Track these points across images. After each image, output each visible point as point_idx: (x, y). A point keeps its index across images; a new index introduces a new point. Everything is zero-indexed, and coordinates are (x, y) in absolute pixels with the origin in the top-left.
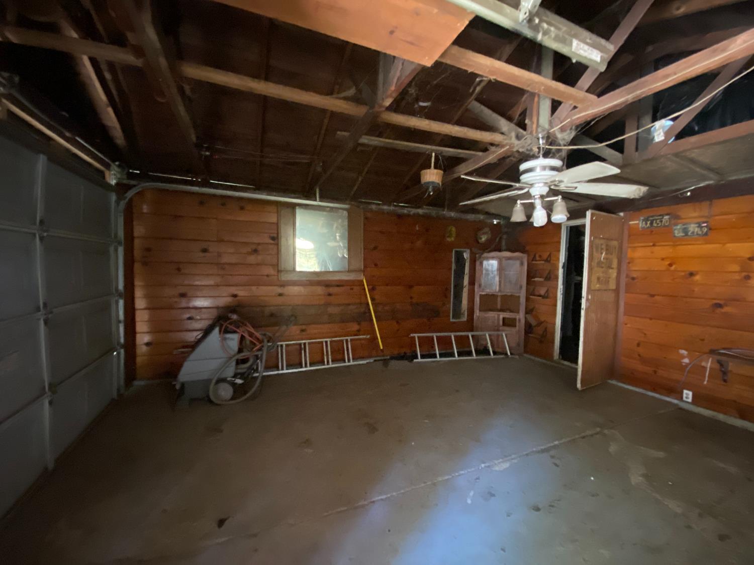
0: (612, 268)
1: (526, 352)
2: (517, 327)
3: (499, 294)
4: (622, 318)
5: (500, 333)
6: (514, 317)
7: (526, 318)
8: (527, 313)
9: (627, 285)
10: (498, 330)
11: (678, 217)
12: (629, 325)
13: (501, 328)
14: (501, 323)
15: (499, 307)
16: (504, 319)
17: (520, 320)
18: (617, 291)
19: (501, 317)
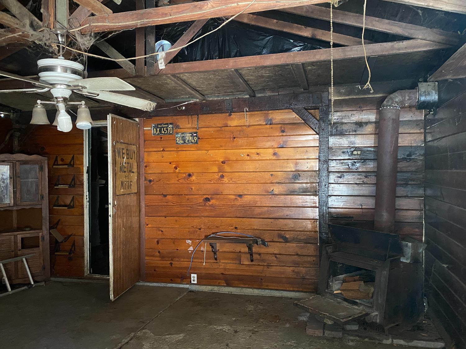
0: (133, 172)
1: (52, 274)
2: (41, 247)
3: (15, 208)
4: (144, 219)
5: (18, 259)
6: (36, 235)
7: (50, 234)
8: (51, 228)
9: (146, 188)
10: (16, 256)
11: (178, 127)
12: (149, 226)
13: (19, 253)
14: (20, 245)
15: (15, 225)
16: (22, 239)
17: (43, 238)
18: (138, 193)
19: (19, 237)
